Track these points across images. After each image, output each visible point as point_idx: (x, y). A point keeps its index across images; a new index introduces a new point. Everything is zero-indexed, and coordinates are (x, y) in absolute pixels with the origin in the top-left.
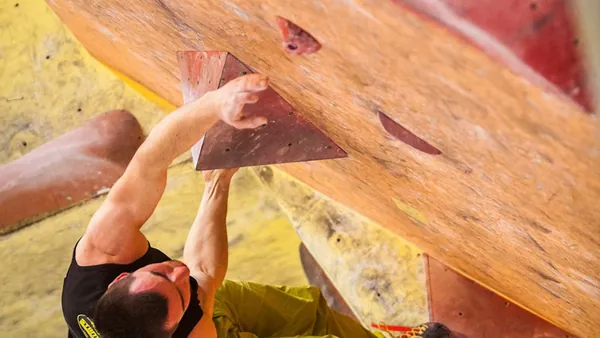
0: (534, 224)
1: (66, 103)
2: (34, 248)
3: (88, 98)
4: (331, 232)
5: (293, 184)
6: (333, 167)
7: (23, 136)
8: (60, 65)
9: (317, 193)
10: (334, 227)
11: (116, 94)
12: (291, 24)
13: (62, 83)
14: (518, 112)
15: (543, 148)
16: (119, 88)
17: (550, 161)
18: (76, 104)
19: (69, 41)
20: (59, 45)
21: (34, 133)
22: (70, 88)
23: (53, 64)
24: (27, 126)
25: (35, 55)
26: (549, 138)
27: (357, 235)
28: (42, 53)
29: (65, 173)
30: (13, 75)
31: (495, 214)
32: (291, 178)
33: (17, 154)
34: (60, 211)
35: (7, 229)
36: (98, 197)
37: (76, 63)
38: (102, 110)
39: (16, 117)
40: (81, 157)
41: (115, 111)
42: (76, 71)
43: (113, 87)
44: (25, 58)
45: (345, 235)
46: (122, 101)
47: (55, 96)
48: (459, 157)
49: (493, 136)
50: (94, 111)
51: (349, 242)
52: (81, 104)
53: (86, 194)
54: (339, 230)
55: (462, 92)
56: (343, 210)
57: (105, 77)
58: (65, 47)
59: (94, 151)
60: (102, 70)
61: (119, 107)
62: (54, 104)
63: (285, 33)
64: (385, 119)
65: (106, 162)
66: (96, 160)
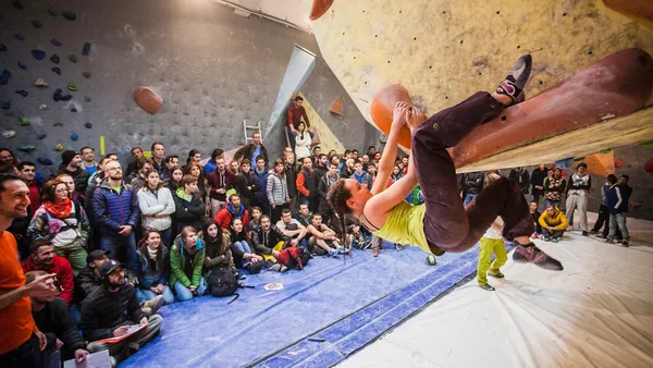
1: (578, 48)
3: (600, 41)
7: (540, 76)
8: (575, 19)
11: (628, 35)
13: (576, 33)
16: (632, 31)
18: (587, 48)
20: (574, 4)
21: (549, 74)
22: (583, 36)
23: (569, 20)
24: (544, 69)
25: (554, 15)
28: (560, 12)
30: (534, 33)
33: (536, 90)
34: (567, 132)
35: (524, 143)
36: (602, 121)
37: (590, 15)
38: (612, 50)
40: (590, 92)
41: (626, 50)
42: (590, 22)
43: (625, 30)
44: (545, 18)
46: (634, 41)
47: (568, 45)
50: (604, 52)
52: (592, 48)
53: (592, 119)
57: (618, 22)
59: (605, 86)
61: (631, 46)
62: (567, 51)
65: (616, 96)
66: (605, 94)
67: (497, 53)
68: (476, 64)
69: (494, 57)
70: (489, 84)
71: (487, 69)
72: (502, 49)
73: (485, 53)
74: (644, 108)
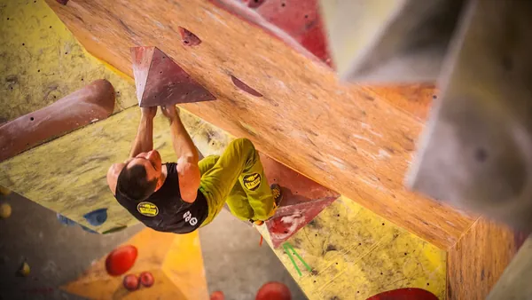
0: (310, 132)
1: (75, 76)
2: (60, 150)
3: (87, 73)
4: (209, 140)
5: (190, 116)
6: (210, 106)
7: (54, 93)
8: (72, 57)
9: (202, 120)
10: (211, 137)
11: (101, 71)
12: (186, 31)
13: (74, 66)
14: (300, 73)
15: (313, 91)
16: (102, 69)
17: (317, 98)
18: (80, 77)
19: (77, 45)
20: (72, 47)
21: (59, 91)
22: (76, 70)
23: (70, 57)
24: (56, 88)
25: (60, 52)
26: (315, 85)
27: (222, 141)
28: (63, 51)
29: (76, 111)
30: (49, 62)
31: (290, 127)
32: (189, 113)
33: (51, 102)
34: (73, 131)
35: (47, 140)
36: (92, 123)
37: (81, 56)
38: (93, 79)
39: (51, 83)
40: (83, 103)
41: (100, 80)
42: (80, 60)
43: (99, 68)
44: (55, 54)
45: (217, 141)
46: (104, 75)
47: (70, 73)
48: (272, 98)
49: (288, 86)
50: (90, 80)
51: (218, 145)
52: (83, 76)
53: (86, 122)
54: (213, 139)
55: (272, 63)
56: (215, 128)
57: (95, 63)
58: (75, 48)
59: (89, 100)
60: (92, 58)
61: (102, 78)
62: (69, 77)
63: (183, 35)
64: (234, 79)
65: (96, 106)
66: (91, 105)
67: (24, 73)
68: (8, 81)
69: (22, 76)
70: (19, 95)
71: (17, 85)
72: (27, 70)
73: (15, 73)
74: (112, 115)
